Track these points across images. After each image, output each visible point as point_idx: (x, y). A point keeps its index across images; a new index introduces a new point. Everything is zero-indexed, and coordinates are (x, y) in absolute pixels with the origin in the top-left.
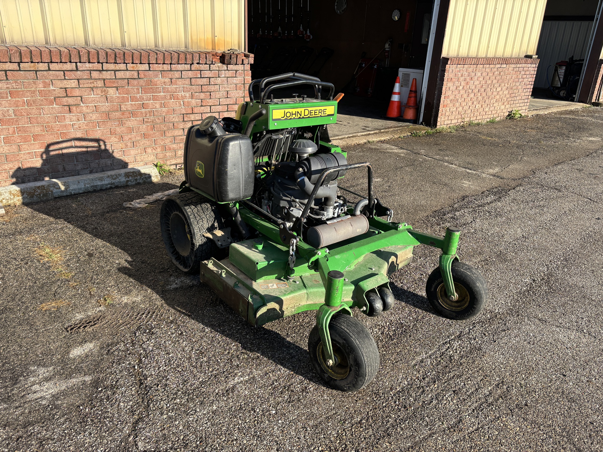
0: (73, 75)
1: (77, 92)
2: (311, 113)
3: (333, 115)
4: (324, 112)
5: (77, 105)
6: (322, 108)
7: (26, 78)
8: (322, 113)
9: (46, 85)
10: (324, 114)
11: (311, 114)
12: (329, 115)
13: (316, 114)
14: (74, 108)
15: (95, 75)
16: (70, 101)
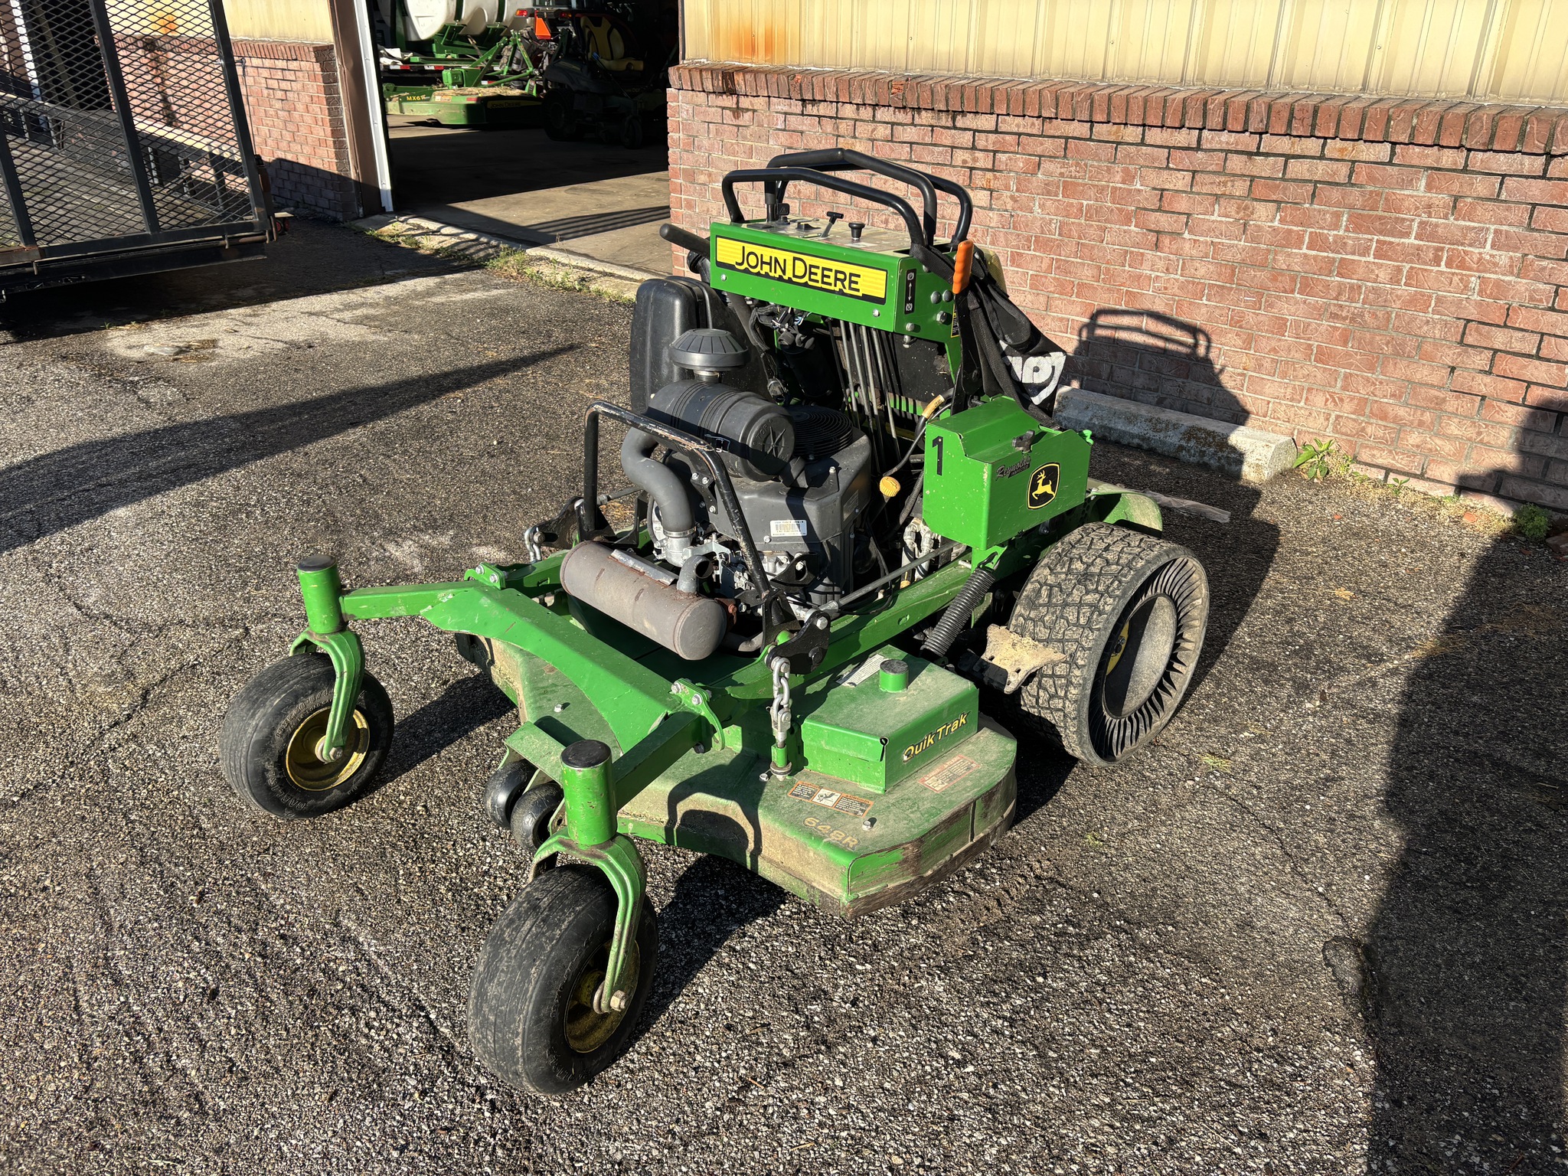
0: (1185, 159)
1: (1182, 204)
2: (811, 273)
3: (880, 301)
4: (851, 282)
5: (1176, 235)
6: (848, 269)
7: (1096, 157)
8: (846, 283)
9: (1128, 178)
10: (850, 288)
11: (813, 277)
12: (866, 298)
13: (826, 280)
14: (1166, 241)
15: (1236, 163)
16: (1164, 221)
